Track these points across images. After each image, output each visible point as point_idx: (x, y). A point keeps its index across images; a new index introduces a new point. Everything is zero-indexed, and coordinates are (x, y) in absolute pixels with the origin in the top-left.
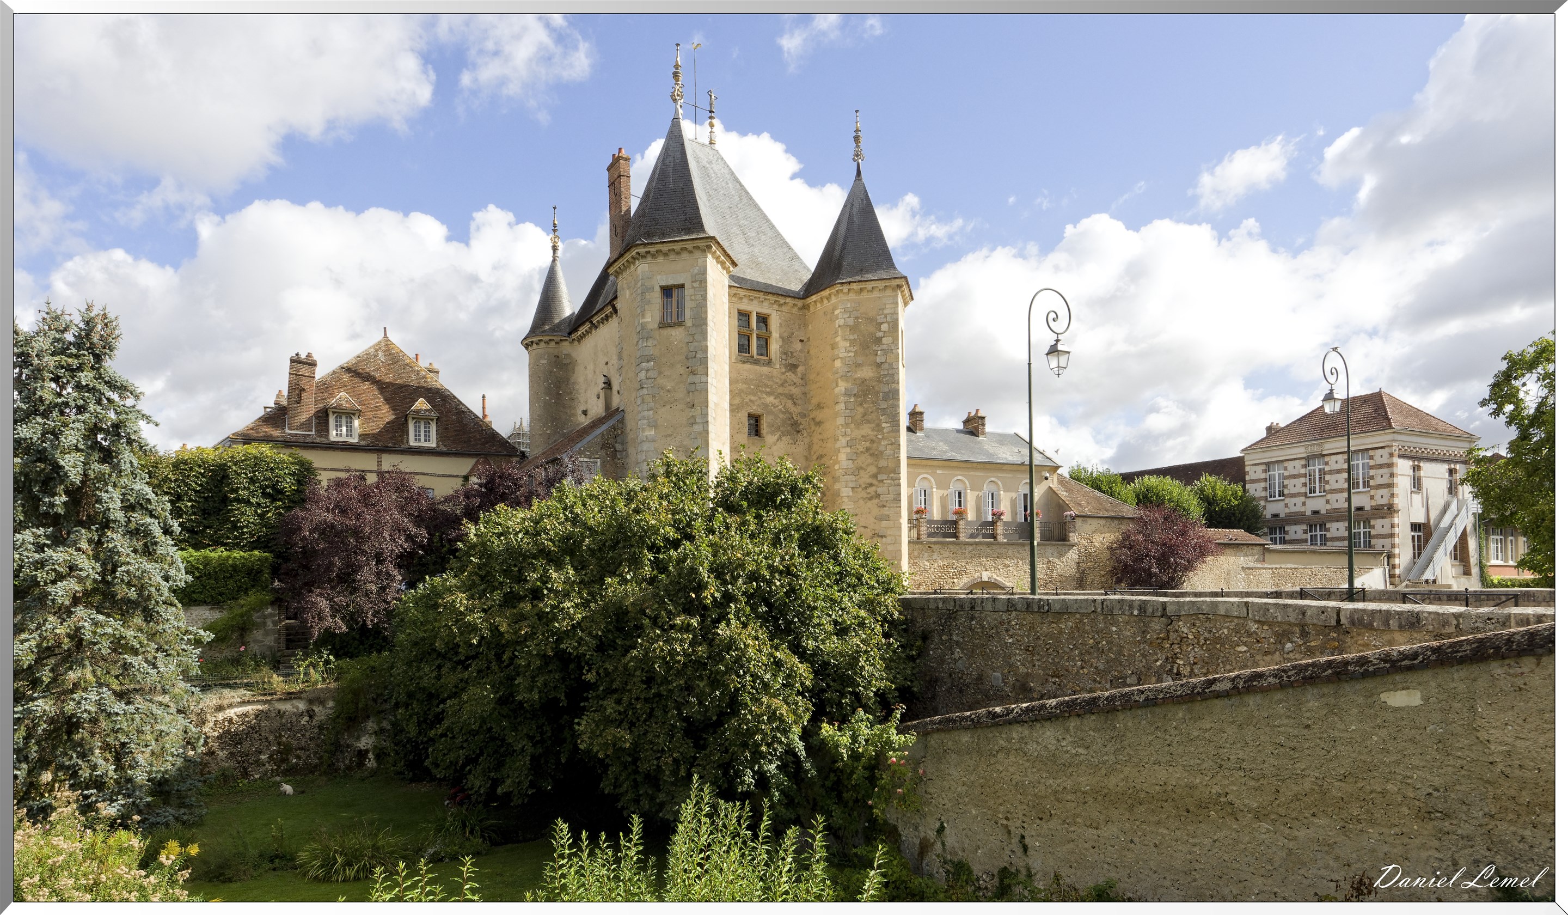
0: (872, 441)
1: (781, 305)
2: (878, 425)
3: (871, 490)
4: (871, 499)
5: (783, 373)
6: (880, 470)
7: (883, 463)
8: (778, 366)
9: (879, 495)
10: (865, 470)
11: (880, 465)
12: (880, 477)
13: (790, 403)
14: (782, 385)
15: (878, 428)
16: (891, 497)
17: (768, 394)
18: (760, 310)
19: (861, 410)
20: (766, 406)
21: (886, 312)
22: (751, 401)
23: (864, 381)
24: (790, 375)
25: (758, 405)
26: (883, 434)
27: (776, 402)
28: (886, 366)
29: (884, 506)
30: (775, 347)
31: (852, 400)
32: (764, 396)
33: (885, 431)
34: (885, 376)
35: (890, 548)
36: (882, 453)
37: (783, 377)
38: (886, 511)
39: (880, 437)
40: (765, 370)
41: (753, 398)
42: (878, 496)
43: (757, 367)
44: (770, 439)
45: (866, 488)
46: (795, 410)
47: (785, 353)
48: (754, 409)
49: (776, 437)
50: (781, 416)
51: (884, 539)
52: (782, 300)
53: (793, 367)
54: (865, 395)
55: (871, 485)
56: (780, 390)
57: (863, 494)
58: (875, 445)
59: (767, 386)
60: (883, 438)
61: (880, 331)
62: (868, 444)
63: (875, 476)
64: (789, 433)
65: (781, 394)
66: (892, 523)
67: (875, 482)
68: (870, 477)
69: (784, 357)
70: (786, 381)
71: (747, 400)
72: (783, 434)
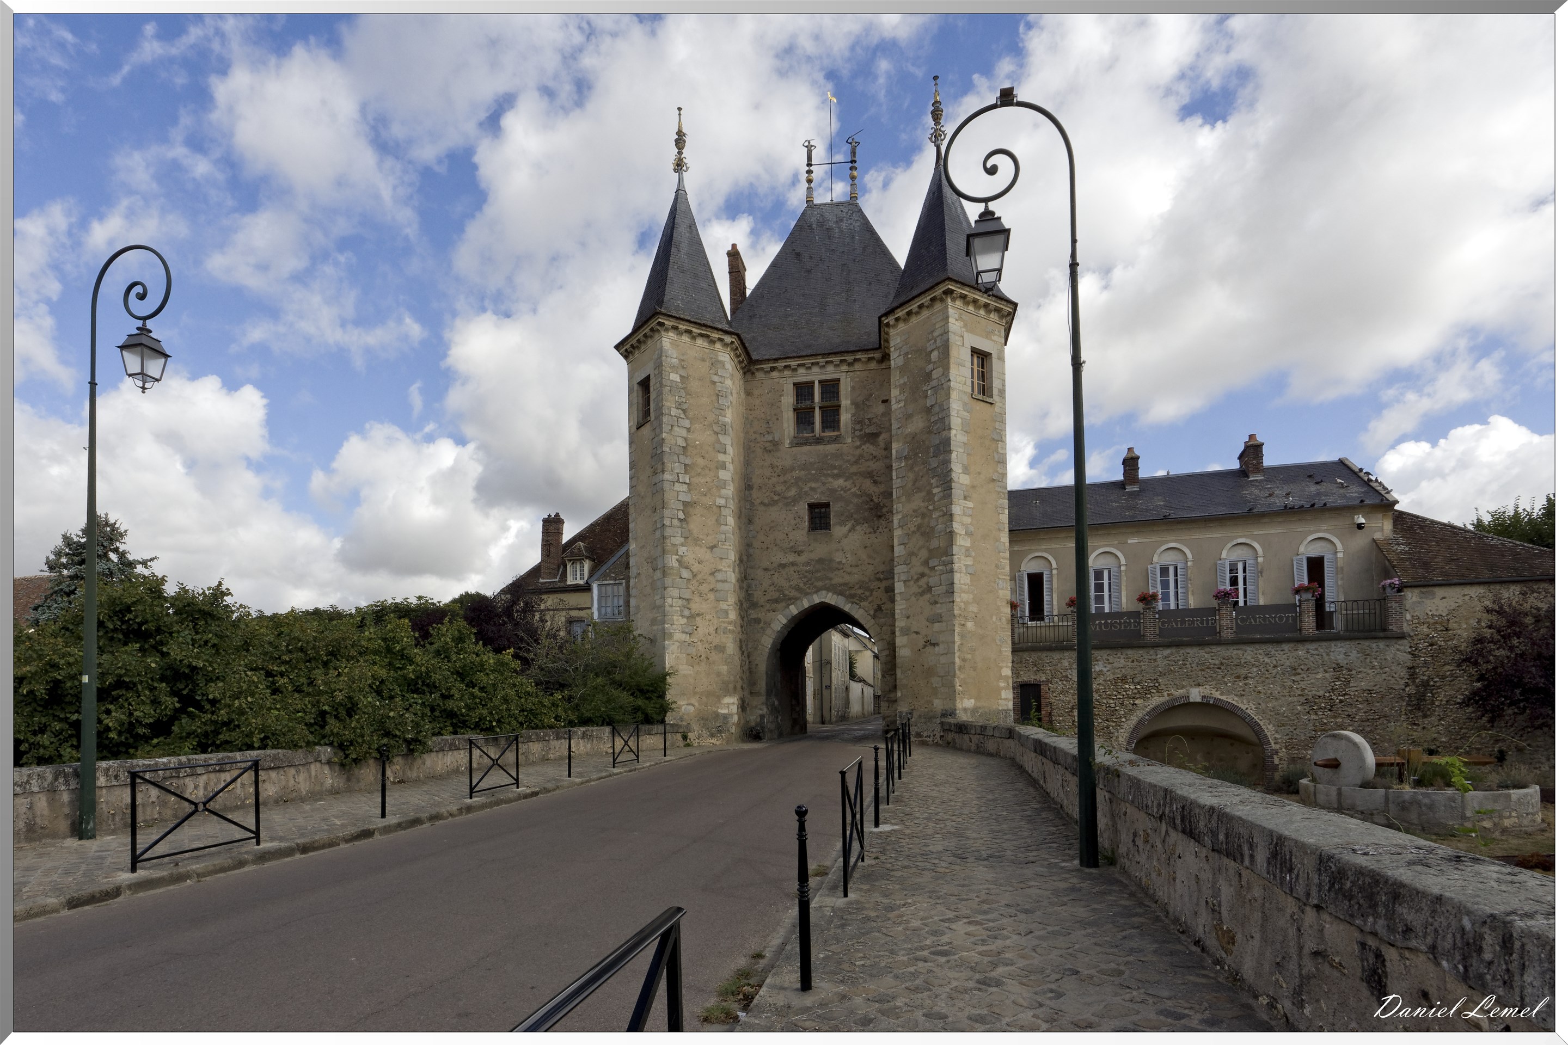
0: (923, 515)
1: (850, 364)
2: (929, 493)
3: (923, 582)
4: (922, 594)
5: (857, 447)
6: (933, 553)
7: (934, 543)
8: (849, 440)
9: (931, 588)
10: (916, 555)
11: (932, 547)
12: (931, 563)
13: (868, 483)
14: (856, 462)
15: (930, 496)
16: (943, 588)
17: (836, 477)
18: (823, 377)
19: (911, 476)
20: (833, 491)
21: (936, 334)
22: (811, 489)
23: (914, 436)
24: (869, 448)
25: (822, 493)
26: (934, 502)
27: (848, 484)
28: (936, 409)
29: (936, 603)
30: (845, 417)
31: (903, 464)
32: (830, 480)
33: (936, 498)
34: (935, 422)
35: (943, 660)
36: (933, 529)
37: (858, 452)
38: (938, 609)
39: (931, 507)
40: (831, 448)
41: (813, 485)
42: (929, 589)
43: (820, 448)
44: (838, 531)
45: (918, 580)
46: (874, 490)
47: (858, 422)
48: (816, 498)
49: (847, 528)
50: (855, 500)
51: (937, 648)
52: (850, 358)
53: (872, 437)
54: (916, 455)
55: (923, 575)
56: (854, 469)
57: (914, 589)
58: (926, 520)
59: (835, 467)
60: (935, 509)
61: (930, 362)
62: (919, 520)
63: (926, 563)
64: (866, 520)
65: (855, 474)
66: (944, 624)
67: (927, 571)
68: (922, 565)
69: (858, 427)
70: (861, 456)
71: (806, 489)
72: (858, 522)
